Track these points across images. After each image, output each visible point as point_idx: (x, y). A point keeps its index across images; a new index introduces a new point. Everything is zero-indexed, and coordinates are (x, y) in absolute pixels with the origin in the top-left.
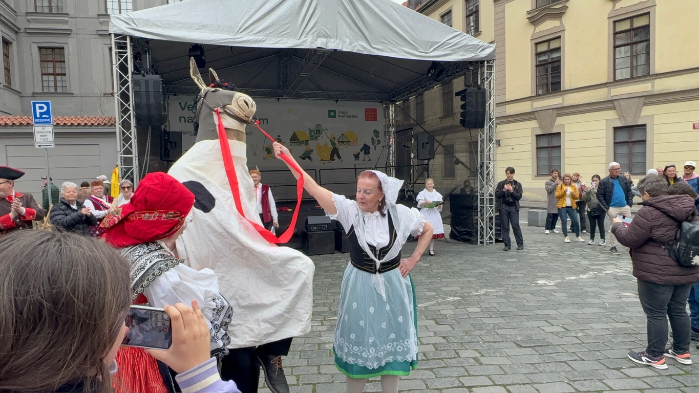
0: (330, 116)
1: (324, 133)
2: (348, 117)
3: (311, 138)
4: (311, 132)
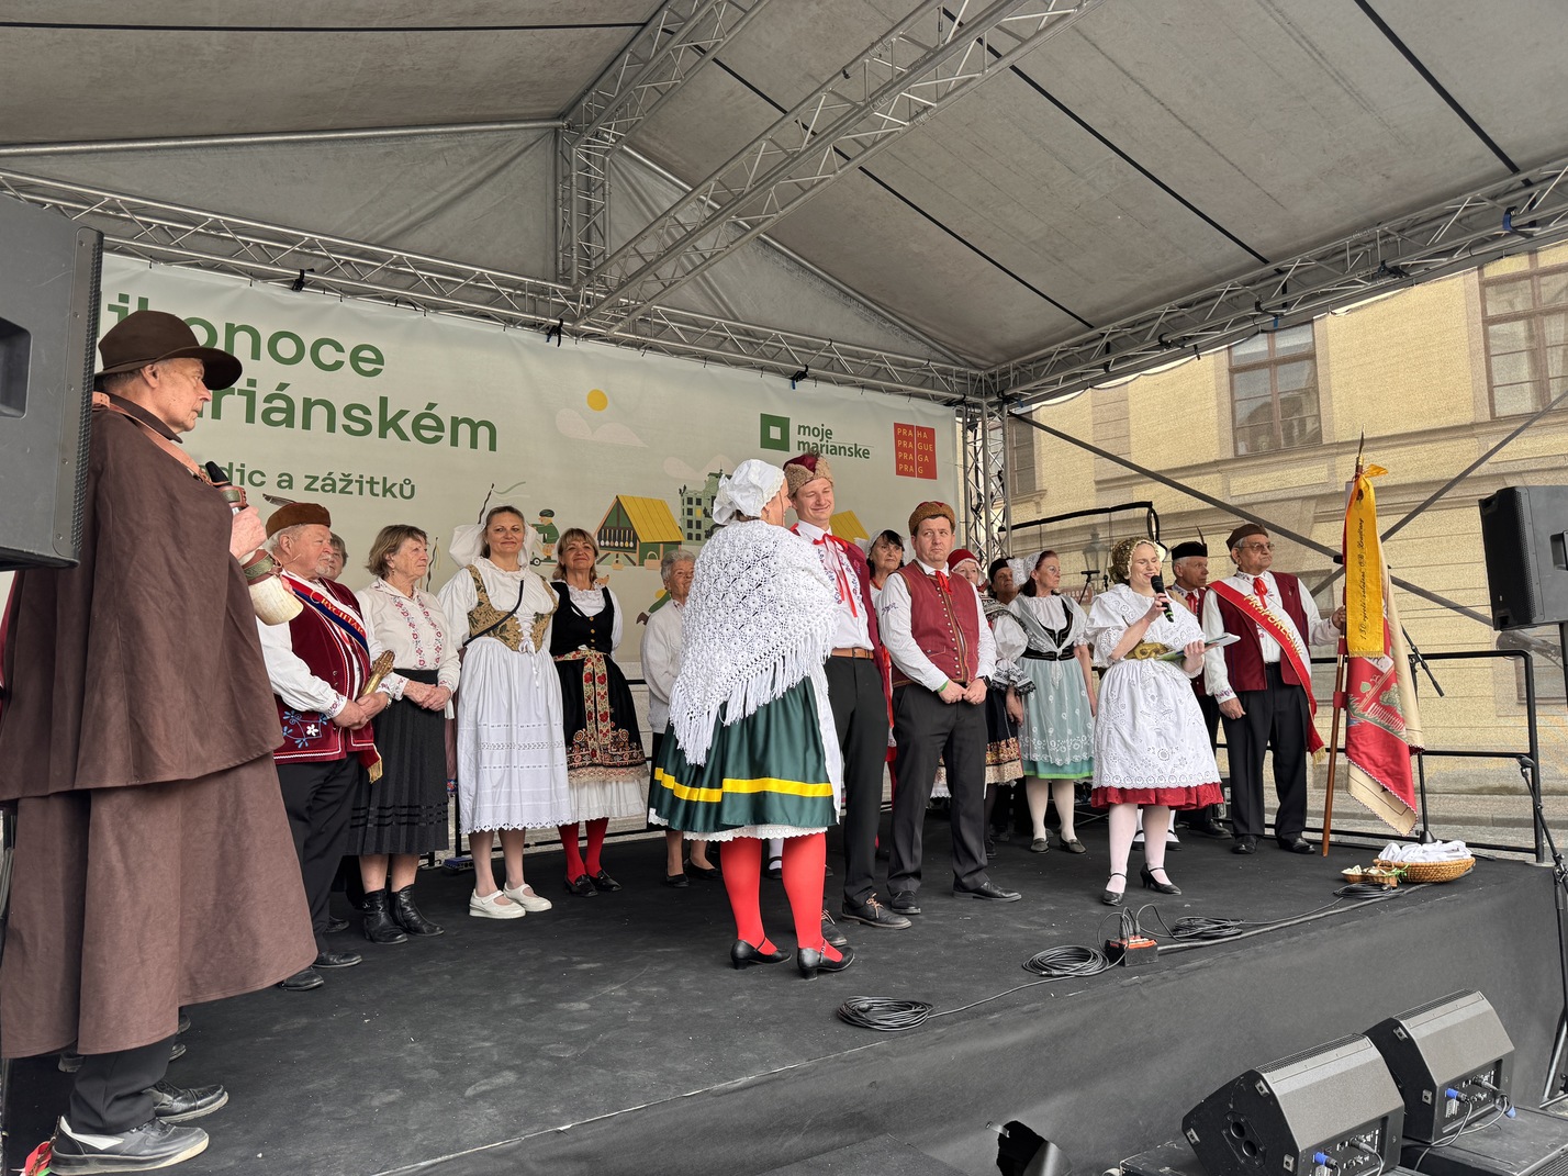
0: (767, 442)
3: (689, 531)
4: (690, 506)
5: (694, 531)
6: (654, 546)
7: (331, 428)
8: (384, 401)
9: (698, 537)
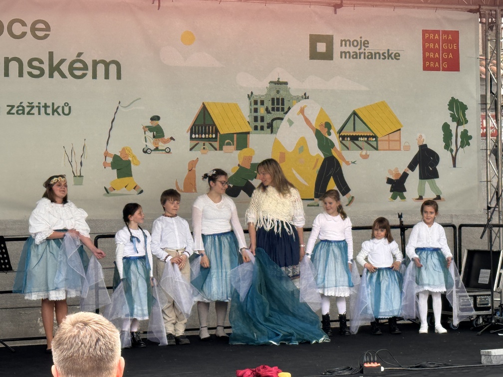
0: (314, 55)
1: (296, 108)
2: (371, 56)
3: (256, 124)
4: (256, 106)
5: (259, 124)
6: (230, 136)
7: (21, 74)
8: (51, 54)
9: (262, 128)
